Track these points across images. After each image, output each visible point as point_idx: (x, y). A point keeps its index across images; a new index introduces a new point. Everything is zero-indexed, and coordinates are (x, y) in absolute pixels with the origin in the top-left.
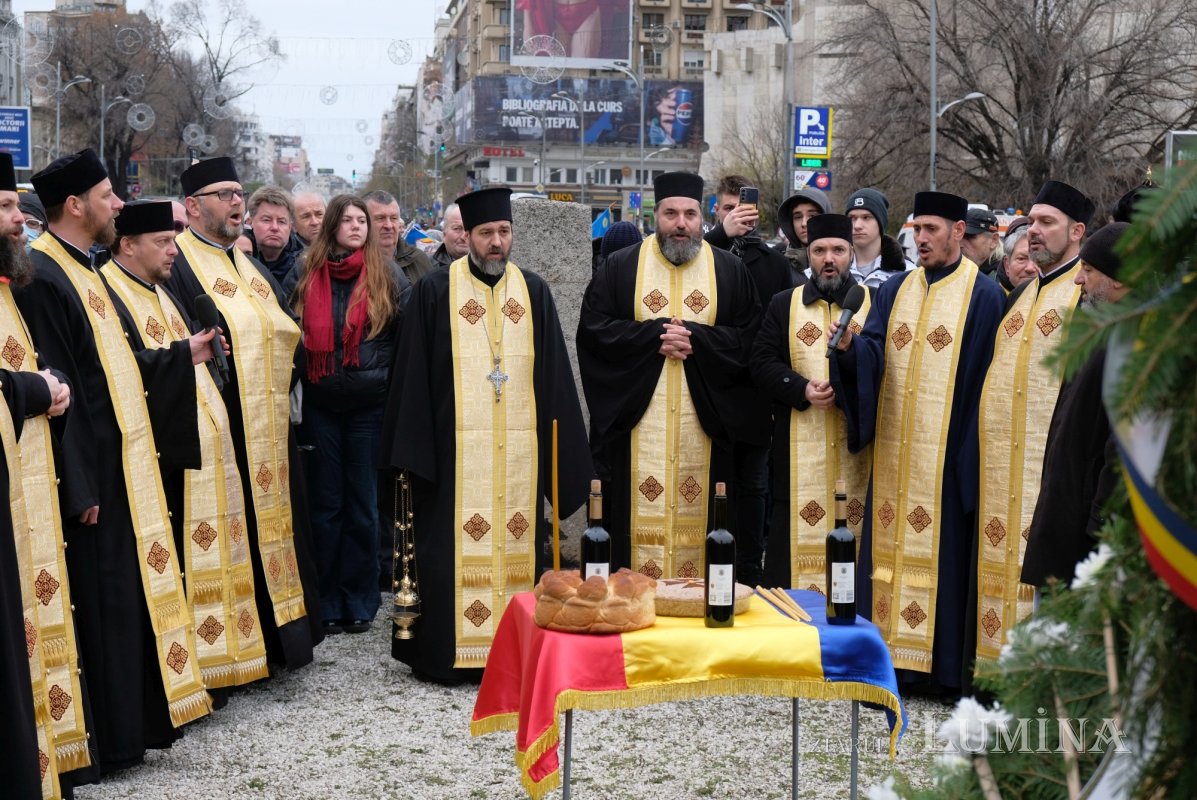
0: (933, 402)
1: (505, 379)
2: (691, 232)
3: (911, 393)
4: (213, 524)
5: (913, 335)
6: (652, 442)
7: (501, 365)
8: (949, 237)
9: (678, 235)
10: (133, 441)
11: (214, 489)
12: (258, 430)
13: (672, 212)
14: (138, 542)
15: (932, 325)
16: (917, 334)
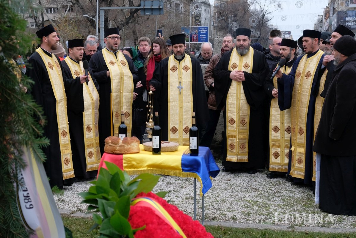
0: (305, 95)
1: (182, 88)
2: (245, 46)
3: (300, 92)
4: (91, 126)
5: (301, 74)
6: (232, 107)
7: (181, 84)
8: (312, 43)
9: (241, 47)
10: (60, 102)
11: (91, 116)
12: (116, 102)
13: (239, 40)
14: (59, 129)
15: (306, 71)
16: (302, 74)
